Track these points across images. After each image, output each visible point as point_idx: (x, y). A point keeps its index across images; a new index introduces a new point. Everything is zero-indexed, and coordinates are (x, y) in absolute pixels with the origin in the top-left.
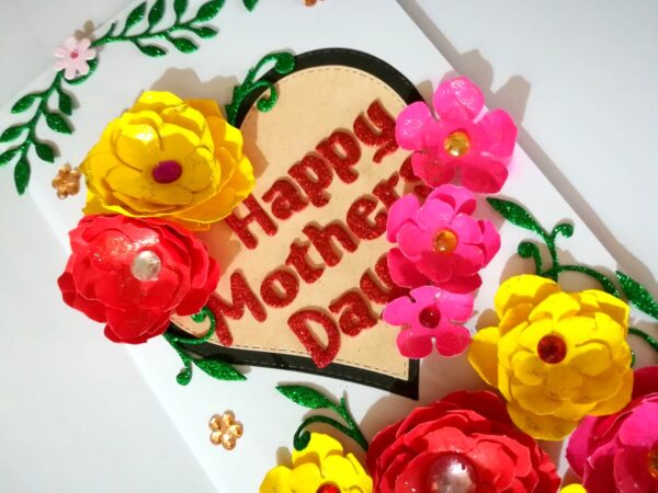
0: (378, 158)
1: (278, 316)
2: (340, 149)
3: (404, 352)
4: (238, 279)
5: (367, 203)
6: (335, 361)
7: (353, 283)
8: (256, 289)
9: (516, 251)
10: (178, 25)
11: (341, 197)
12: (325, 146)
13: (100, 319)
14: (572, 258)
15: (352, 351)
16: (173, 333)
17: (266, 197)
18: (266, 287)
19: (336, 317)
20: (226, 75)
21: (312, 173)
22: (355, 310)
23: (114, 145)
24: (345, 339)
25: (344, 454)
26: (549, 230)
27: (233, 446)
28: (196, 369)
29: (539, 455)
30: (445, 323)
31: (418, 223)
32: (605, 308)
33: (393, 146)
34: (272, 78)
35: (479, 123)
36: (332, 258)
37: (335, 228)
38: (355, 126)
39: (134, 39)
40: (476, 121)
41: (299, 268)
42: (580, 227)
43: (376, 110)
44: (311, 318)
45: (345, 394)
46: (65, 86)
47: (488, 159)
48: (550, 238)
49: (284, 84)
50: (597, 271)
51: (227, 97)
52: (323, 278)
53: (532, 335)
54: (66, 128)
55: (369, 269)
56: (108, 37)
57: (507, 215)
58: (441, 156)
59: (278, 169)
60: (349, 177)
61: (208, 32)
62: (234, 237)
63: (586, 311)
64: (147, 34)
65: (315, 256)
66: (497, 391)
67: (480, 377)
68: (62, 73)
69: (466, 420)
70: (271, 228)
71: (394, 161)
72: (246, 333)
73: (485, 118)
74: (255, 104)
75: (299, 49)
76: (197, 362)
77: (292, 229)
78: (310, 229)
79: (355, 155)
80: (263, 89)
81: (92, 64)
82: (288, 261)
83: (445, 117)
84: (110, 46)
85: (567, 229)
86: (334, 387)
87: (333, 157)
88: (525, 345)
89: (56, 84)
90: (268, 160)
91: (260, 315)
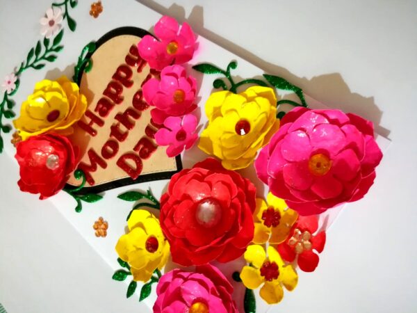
0: (139, 70)
1: (112, 162)
2: (123, 74)
3: (170, 155)
4: (92, 154)
5: (139, 93)
6: (141, 174)
7: (143, 134)
8: (99, 153)
9: (213, 87)
11: (128, 94)
12: (116, 76)
13: (35, 192)
14: (241, 78)
15: (149, 166)
16: (69, 188)
17: (96, 110)
18: (104, 151)
19: (138, 153)
20: (70, 64)
21: (113, 90)
22: (145, 146)
23: (28, 112)
24: (145, 162)
25: (151, 217)
26: (225, 69)
27: (105, 235)
28: (83, 202)
30: (189, 136)
31: (164, 92)
32: (260, 95)
33: (144, 63)
34: (89, 56)
35: (180, 35)
36: (130, 125)
37: (129, 111)
38: (126, 61)
39: (32, 66)
40: (178, 33)
41: (116, 137)
42: (240, 61)
43: (134, 50)
44: (126, 158)
45: (150, 188)
46: (9, 98)
47: (188, 48)
48: (227, 73)
49: (95, 56)
50: (257, 79)
51: (72, 73)
52: (128, 137)
54: (13, 115)
55: (148, 124)
56: (21, 69)
57: (203, 71)
58: (166, 57)
59: (99, 95)
60: (129, 84)
61: (58, 49)
62: (87, 134)
63: (250, 100)
64: (36, 61)
65: (123, 128)
66: (215, 156)
68: (6, 92)
69: (200, 175)
70: (101, 123)
71: (146, 69)
72: (101, 176)
73: (181, 31)
74: (84, 71)
75: (96, 38)
76: (82, 198)
77: (110, 120)
78: (118, 117)
79: (129, 73)
80: (86, 63)
81: (17, 83)
82: (111, 135)
83: (163, 39)
84: (24, 72)
85: (233, 65)
86: (143, 187)
87: (121, 79)
88: (228, 130)
89: (6, 98)
90: (94, 92)
91: (104, 165)
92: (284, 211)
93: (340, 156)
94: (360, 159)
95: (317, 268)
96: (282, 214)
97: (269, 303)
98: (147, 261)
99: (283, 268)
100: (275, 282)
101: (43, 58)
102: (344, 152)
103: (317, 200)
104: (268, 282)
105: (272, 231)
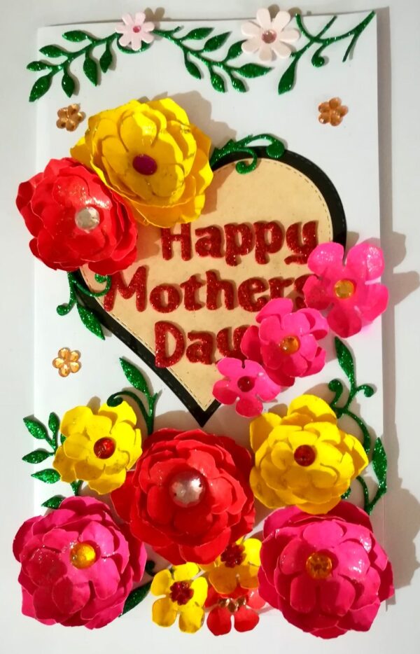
0: (289, 260)
1: (152, 315)
2: (269, 236)
3: (215, 392)
4: (142, 273)
5: (260, 283)
6: (168, 368)
7: (215, 329)
8: (150, 287)
9: (329, 382)
10: (223, 63)
11: (248, 268)
12: (261, 226)
13: (33, 231)
14: (359, 411)
15: (184, 370)
16: (76, 277)
17: (199, 232)
18: (158, 291)
19: (189, 343)
20: (232, 126)
21: (240, 238)
22: (203, 347)
24: (184, 360)
25: (135, 428)
26: (359, 384)
27: (65, 375)
28: (75, 310)
29: (250, 508)
30: (253, 395)
31: (283, 322)
32: (354, 454)
33: (303, 260)
34: (260, 153)
35: (368, 286)
36: (213, 304)
37: (228, 285)
38: (290, 228)
39: (186, 50)
40: (367, 283)
41: (187, 294)
42: (378, 396)
43: (311, 227)
44: (172, 332)
45: (161, 392)
46: (114, 46)
47: (356, 313)
48: (355, 389)
49: (265, 163)
50: (367, 428)
51: (220, 142)
52: (198, 312)
53: (300, 438)
54: (95, 79)
55: (231, 328)
56: (168, 34)
57: (339, 356)
58: (328, 289)
59: (219, 218)
60: (262, 259)
61: (241, 86)
62: (159, 243)
63: (342, 448)
64: (197, 53)
65: (202, 295)
66: (253, 455)
67: (249, 439)
68: (120, 35)
70: (187, 255)
71: (297, 270)
72: (124, 310)
73: (375, 286)
74: (236, 162)
75: (292, 147)
76: (79, 306)
77: (201, 265)
78: (212, 275)
79: (276, 247)
80: (249, 156)
81: (145, 46)
82: (183, 285)
83: (350, 266)
84: (166, 41)
85: (370, 391)
86: (157, 383)
87: (261, 238)
88: (291, 441)
89: (109, 40)
90: (217, 206)
91: (141, 306)
92: (249, 563)
93: (341, 580)
94: (352, 607)
95: (220, 636)
96: (244, 563)
97: (154, 620)
98: (83, 457)
99: (194, 604)
100: (175, 605)
101: (210, 63)
102: (347, 581)
103: (284, 598)
104: (170, 599)
105: (220, 566)
